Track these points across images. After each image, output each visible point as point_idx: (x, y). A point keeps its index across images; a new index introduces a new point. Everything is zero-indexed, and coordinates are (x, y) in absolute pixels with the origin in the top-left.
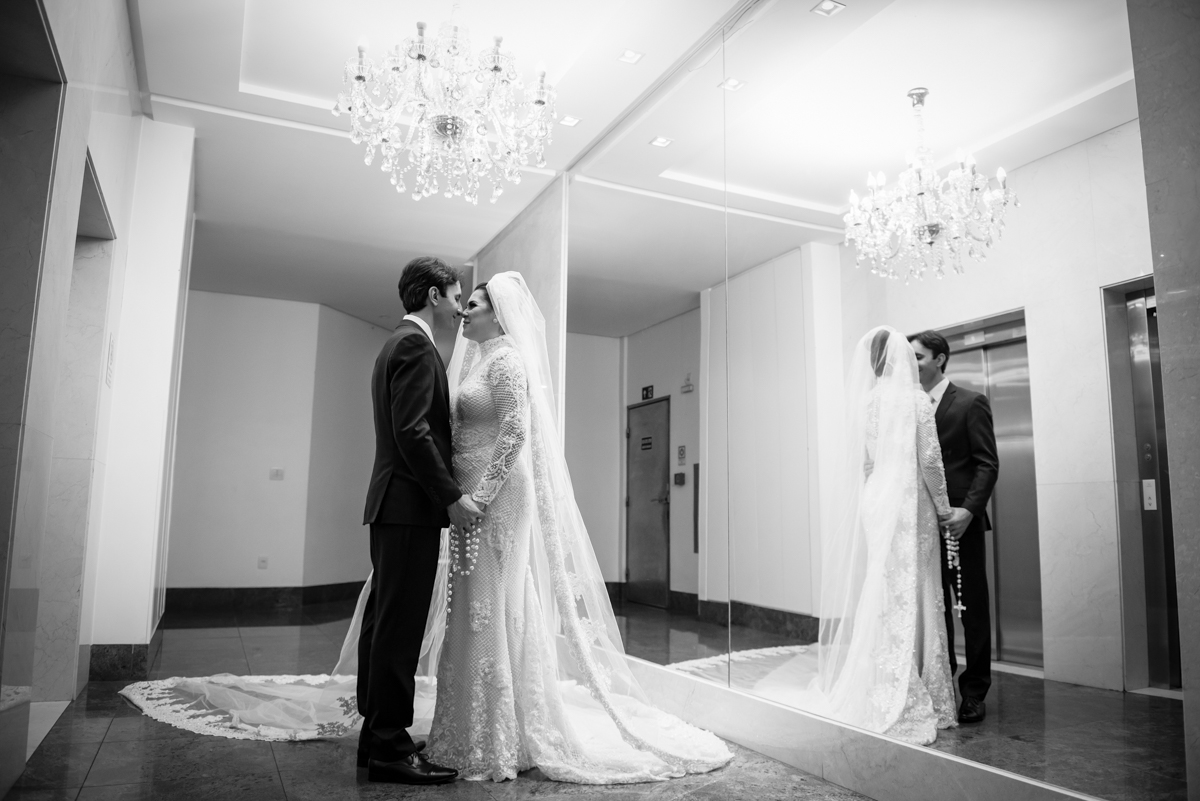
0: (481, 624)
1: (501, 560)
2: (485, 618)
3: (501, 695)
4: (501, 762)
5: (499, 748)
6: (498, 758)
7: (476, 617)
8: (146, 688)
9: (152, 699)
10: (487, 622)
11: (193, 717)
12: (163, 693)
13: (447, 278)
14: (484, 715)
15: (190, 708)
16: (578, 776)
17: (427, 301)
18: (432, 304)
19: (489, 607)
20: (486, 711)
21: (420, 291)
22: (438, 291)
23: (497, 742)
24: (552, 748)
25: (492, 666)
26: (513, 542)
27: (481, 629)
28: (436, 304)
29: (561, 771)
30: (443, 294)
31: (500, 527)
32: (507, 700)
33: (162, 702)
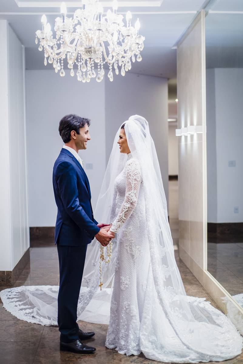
0: (125, 287)
1: (134, 259)
2: (126, 284)
3: (132, 319)
4: (130, 348)
5: (130, 341)
6: (129, 345)
7: (123, 284)
8: (10, 292)
9: (10, 298)
10: (127, 286)
11: (21, 310)
12: (15, 295)
13: (79, 125)
14: (126, 326)
15: (22, 304)
16: (157, 357)
17: (71, 137)
18: (74, 139)
19: (128, 280)
20: (126, 325)
21: (67, 133)
22: (75, 132)
23: (129, 339)
24: (150, 343)
25: (129, 305)
26: (140, 251)
27: (124, 289)
28: (75, 138)
29: (150, 354)
30: (78, 133)
31: (133, 244)
32: (135, 321)
33: (13, 300)
